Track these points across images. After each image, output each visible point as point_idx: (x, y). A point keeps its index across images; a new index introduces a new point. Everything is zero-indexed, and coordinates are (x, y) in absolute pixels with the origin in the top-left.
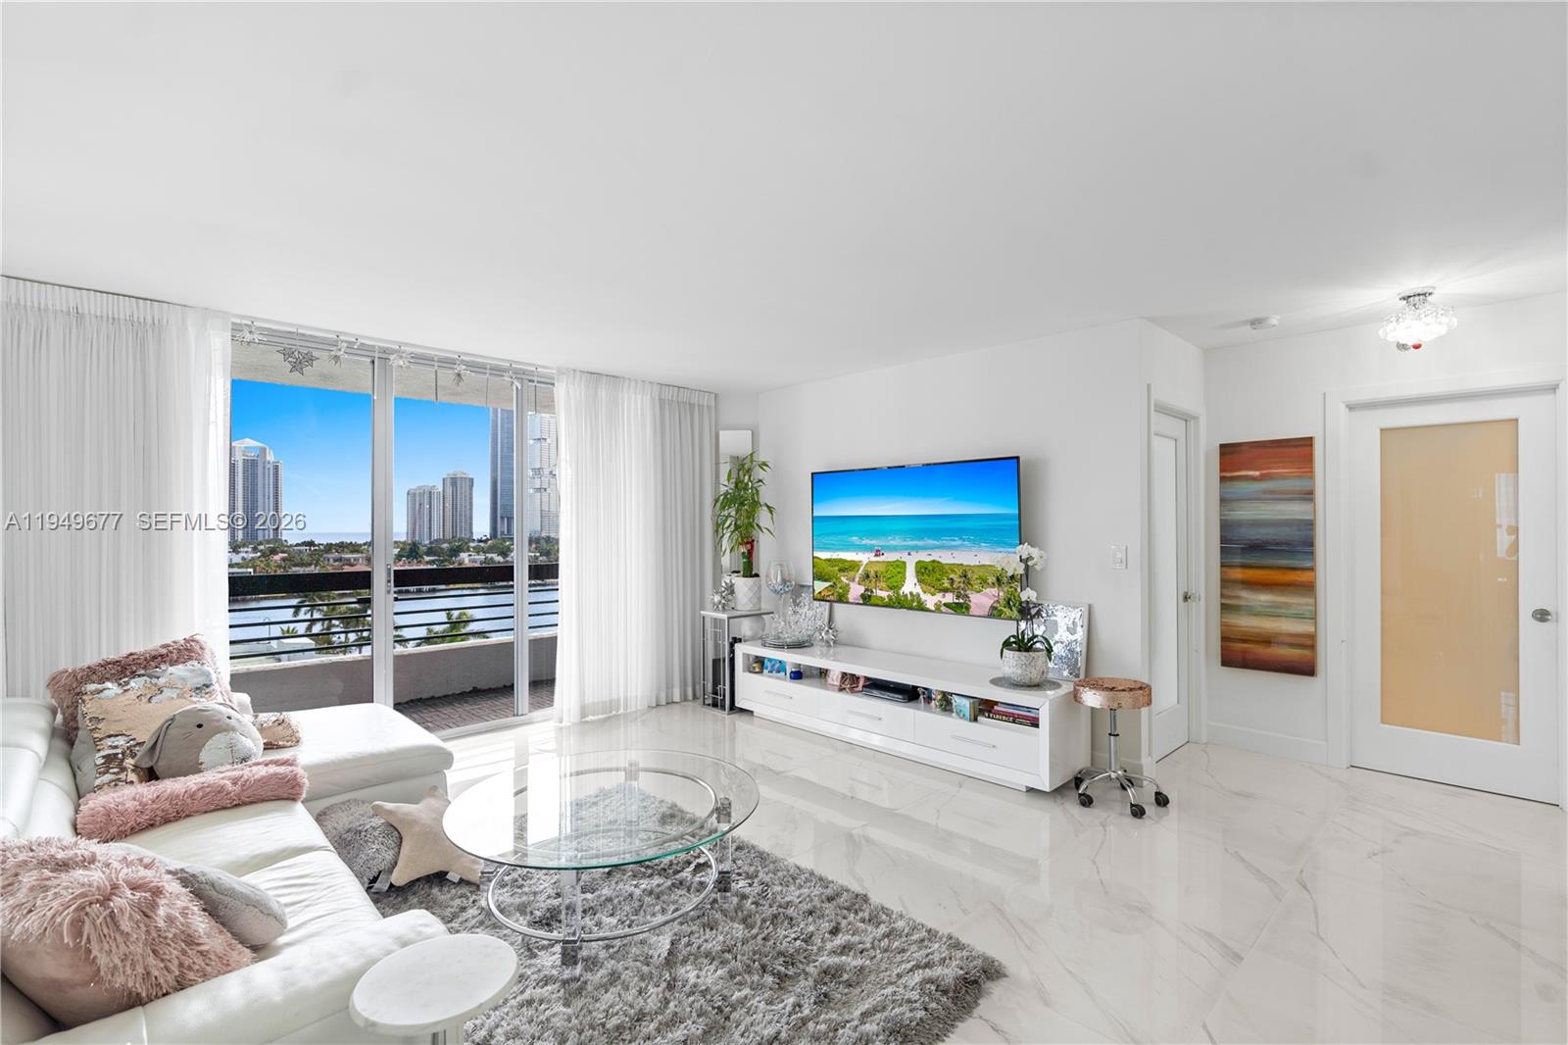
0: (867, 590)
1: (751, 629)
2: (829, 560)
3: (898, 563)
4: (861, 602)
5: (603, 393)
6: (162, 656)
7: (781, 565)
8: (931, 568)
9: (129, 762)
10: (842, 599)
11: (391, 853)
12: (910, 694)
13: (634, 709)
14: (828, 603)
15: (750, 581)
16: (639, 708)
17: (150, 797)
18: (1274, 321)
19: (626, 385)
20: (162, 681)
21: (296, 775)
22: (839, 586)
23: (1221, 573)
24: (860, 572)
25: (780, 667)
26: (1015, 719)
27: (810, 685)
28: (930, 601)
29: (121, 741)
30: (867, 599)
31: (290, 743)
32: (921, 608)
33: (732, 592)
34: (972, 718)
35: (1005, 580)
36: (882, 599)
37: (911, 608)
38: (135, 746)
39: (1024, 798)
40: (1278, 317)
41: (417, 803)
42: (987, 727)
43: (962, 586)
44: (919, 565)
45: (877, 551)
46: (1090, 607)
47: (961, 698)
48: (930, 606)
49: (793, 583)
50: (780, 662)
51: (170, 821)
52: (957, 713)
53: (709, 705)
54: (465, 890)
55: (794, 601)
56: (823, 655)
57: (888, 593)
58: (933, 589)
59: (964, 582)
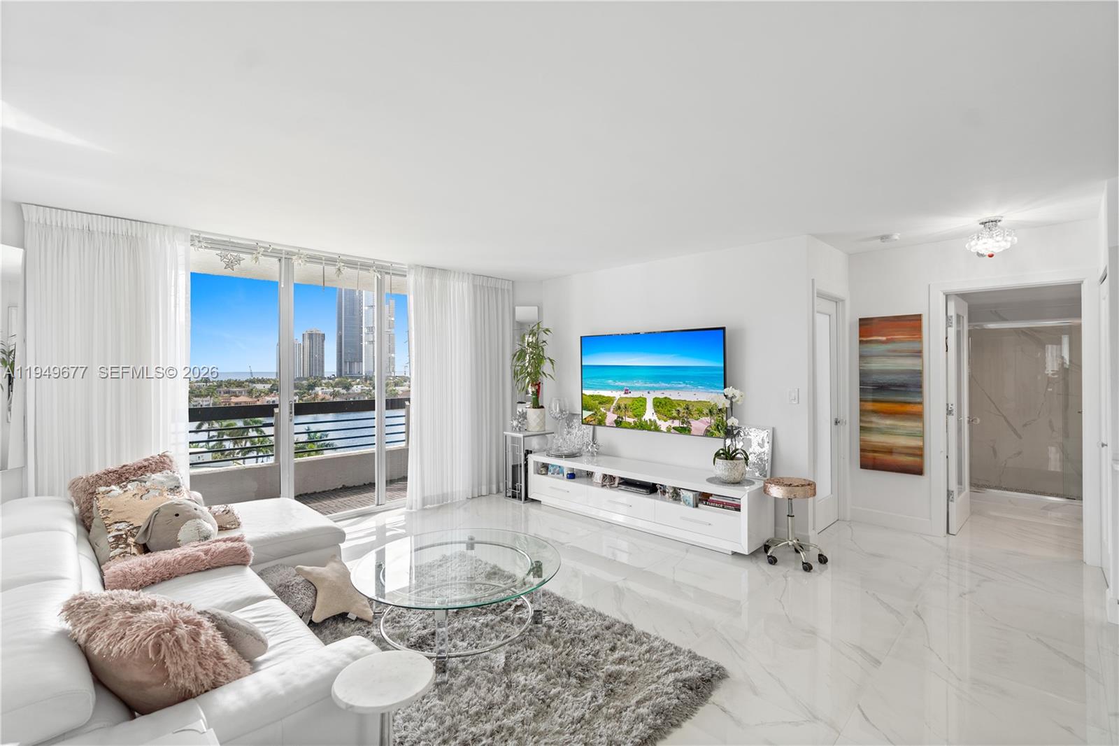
0: (618, 417)
1: (539, 444)
2: (592, 396)
3: (641, 399)
4: (615, 425)
5: (437, 281)
6: (145, 466)
7: (559, 400)
8: (663, 402)
9: (131, 540)
10: (601, 423)
11: (311, 600)
12: (651, 489)
13: (457, 500)
14: (592, 427)
15: (538, 411)
16: (461, 499)
17: (151, 563)
18: (896, 237)
19: (452, 274)
20: (148, 484)
21: (246, 548)
22: (599, 414)
23: (860, 405)
24: (614, 405)
25: (560, 470)
26: (724, 506)
27: (581, 483)
29: (122, 526)
30: (618, 423)
31: (234, 526)
32: (657, 429)
33: (525, 418)
34: (695, 505)
35: (715, 411)
36: (630, 423)
37: (650, 430)
38: (133, 529)
39: (730, 559)
40: (899, 234)
41: (324, 566)
42: (705, 511)
43: (686, 415)
44: (655, 400)
45: (626, 390)
46: (774, 430)
47: (687, 491)
48: (664, 428)
49: (568, 412)
50: (560, 467)
51: (165, 580)
52: (684, 502)
53: (510, 497)
54: (359, 625)
55: (568, 425)
56: (589, 462)
57: (633, 420)
58: (665, 417)
59: (687, 413)
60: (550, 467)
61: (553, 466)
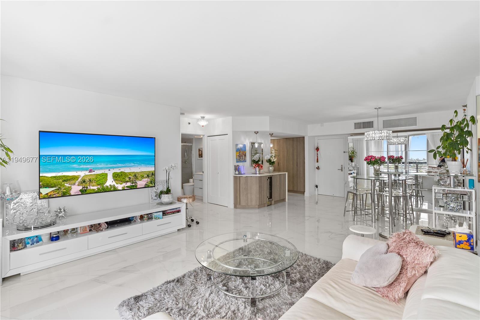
0: (83, 188)
2: (54, 177)
3: (103, 174)
4: (80, 193)
8: (120, 175)
10: (65, 195)
22: (63, 188)
24: (79, 180)
26: (173, 213)
28: (120, 187)
30: (84, 192)
32: (116, 190)
34: (163, 217)
35: (150, 175)
36: (94, 190)
37: (110, 191)
43: (134, 179)
44: (114, 174)
45: (90, 170)
47: (155, 213)
50: (37, 237)
52: (156, 218)
57: (97, 187)
58: (121, 182)
59: (135, 178)
60: (26, 240)
61: (29, 238)
